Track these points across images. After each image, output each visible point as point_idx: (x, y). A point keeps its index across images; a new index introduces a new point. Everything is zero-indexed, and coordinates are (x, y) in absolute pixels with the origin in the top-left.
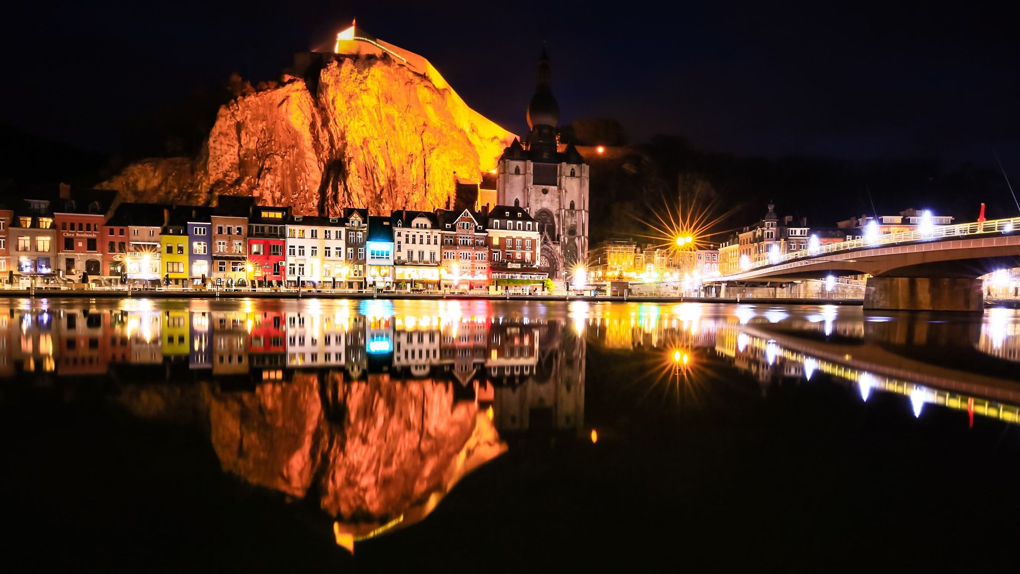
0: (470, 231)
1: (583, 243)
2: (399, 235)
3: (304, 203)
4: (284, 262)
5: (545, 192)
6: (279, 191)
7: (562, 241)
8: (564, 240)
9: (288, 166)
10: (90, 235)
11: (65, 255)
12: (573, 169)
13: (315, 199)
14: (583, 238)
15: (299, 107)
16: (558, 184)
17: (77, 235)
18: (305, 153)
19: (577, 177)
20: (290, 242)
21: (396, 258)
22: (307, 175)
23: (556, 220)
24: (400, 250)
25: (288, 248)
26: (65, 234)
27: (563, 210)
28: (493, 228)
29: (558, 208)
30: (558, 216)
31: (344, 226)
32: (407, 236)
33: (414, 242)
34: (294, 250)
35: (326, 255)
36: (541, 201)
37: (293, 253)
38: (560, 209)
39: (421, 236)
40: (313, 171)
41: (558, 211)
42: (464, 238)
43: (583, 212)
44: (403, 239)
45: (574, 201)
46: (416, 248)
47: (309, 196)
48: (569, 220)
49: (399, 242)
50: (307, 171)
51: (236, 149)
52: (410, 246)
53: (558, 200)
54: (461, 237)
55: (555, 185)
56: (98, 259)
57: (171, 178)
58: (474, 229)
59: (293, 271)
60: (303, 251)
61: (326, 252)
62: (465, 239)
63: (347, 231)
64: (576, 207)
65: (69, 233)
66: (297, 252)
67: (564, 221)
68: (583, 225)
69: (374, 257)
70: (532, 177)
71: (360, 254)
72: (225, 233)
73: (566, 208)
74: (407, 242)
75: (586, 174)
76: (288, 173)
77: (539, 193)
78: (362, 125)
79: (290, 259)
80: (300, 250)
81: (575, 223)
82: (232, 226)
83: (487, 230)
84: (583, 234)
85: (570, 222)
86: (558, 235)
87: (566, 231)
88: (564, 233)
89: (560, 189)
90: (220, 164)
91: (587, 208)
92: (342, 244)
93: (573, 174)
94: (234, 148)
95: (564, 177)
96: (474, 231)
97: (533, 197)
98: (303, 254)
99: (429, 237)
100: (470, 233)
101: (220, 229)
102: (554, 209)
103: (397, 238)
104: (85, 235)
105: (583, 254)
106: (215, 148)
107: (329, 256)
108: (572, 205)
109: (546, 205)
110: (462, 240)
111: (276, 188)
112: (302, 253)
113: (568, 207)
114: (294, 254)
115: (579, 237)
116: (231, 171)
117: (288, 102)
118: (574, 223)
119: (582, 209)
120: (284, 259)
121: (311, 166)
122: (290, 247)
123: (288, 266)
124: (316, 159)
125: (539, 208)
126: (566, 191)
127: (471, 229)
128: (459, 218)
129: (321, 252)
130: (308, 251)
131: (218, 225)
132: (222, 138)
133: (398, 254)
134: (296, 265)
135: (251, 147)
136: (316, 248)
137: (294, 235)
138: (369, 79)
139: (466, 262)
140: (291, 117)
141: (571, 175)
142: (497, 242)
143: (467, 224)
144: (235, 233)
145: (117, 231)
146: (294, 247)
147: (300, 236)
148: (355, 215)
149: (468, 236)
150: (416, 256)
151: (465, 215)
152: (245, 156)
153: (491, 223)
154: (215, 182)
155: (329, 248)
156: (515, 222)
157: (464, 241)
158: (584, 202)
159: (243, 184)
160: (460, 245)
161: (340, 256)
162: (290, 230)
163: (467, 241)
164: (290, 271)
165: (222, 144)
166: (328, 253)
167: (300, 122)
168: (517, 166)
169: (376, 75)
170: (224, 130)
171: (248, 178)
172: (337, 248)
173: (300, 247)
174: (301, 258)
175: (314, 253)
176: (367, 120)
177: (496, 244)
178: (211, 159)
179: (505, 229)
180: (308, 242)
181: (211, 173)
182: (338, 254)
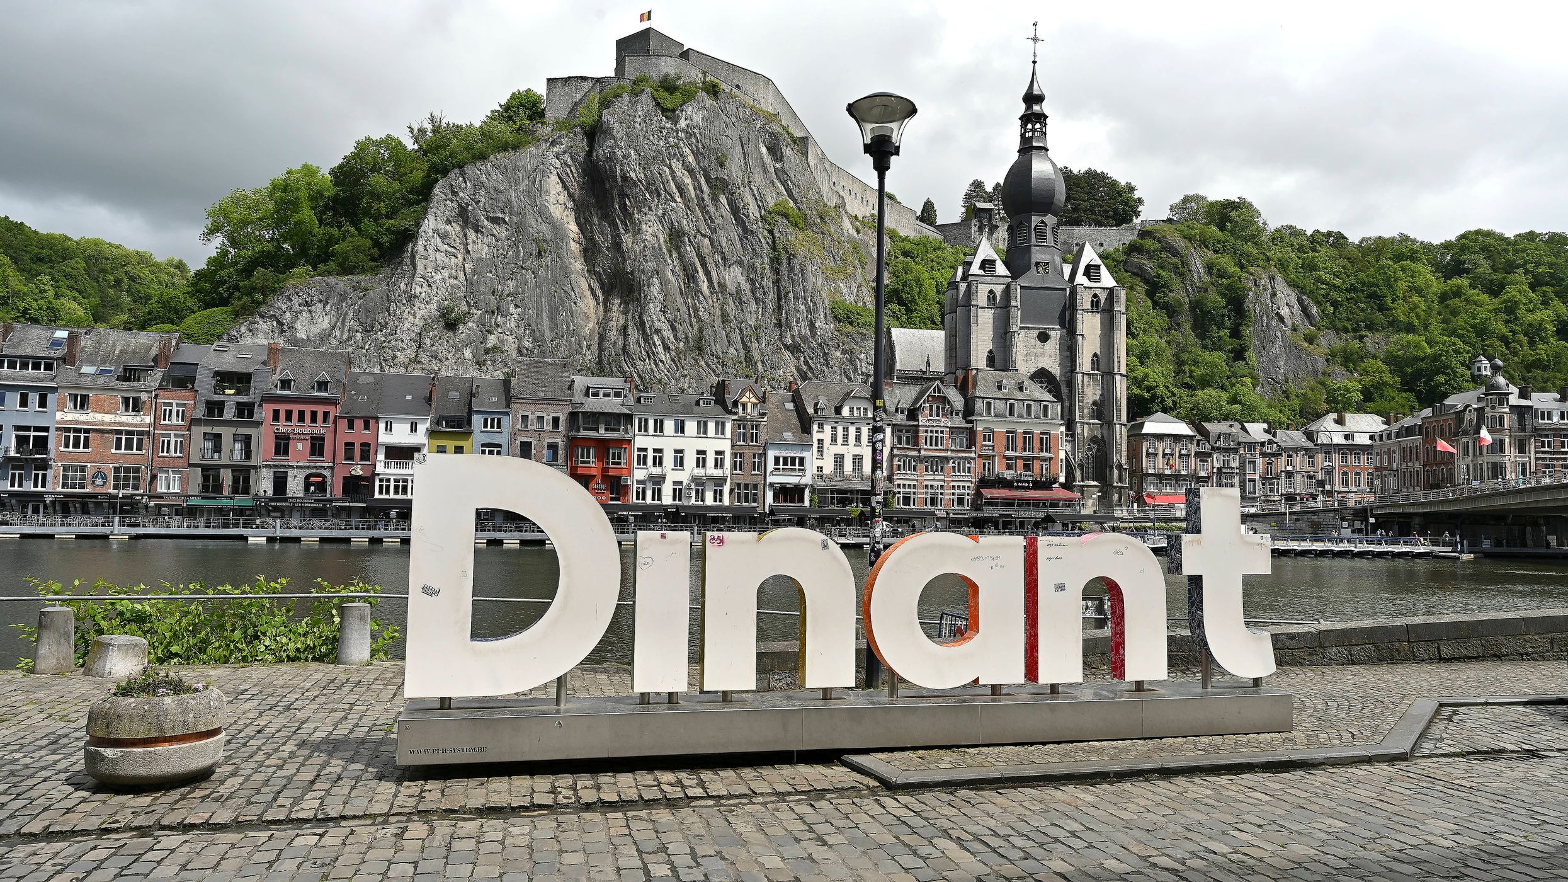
0: (943, 419)
1: (1118, 436)
2: (821, 426)
4: (628, 480)
5: (1043, 338)
6: (529, 336)
8: (1083, 430)
9: (544, 288)
10: (315, 431)
11: (274, 466)
12: (1096, 298)
14: (1117, 426)
15: (560, 178)
16: (1068, 326)
17: (296, 430)
18: (570, 264)
19: (1105, 312)
20: (640, 441)
21: (815, 471)
22: (572, 305)
23: (1066, 391)
24: (822, 456)
25: (636, 453)
26: (277, 430)
27: (1079, 373)
28: (981, 415)
29: (1069, 370)
30: (1071, 385)
31: (729, 413)
32: (834, 430)
33: (846, 439)
34: (645, 457)
35: (698, 465)
36: (1036, 355)
37: (643, 460)
38: (1074, 372)
39: (858, 430)
40: (581, 296)
41: (1069, 376)
42: (932, 431)
43: (1116, 377)
44: (826, 436)
45: (1099, 356)
46: (849, 453)
48: (1089, 391)
49: (821, 441)
50: (573, 296)
51: (460, 260)
52: (839, 449)
53: (1069, 355)
54: (926, 431)
55: (1064, 327)
56: (325, 473)
57: (351, 314)
58: (949, 416)
59: (641, 494)
60: (661, 458)
61: (698, 459)
62: (930, 434)
63: (736, 425)
64: (1104, 368)
65: (284, 427)
66: (650, 461)
67: (1083, 396)
68: (1118, 402)
69: (779, 470)
70: (1022, 312)
71: (754, 462)
72: (533, 426)
73: (1085, 370)
74: (834, 439)
75: (1121, 306)
77: (1032, 343)
79: (639, 474)
80: (655, 457)
81: (1101, 398)
82: (544, 414)
83: (973, 418)
84: (1118, 419)
85: (1091, 395)
86: (1069, 419)
87: (1085, 412)
88: (1083, 417)
90: (434, 288)
91: (1123, 369)
92: (725, 445)
93: (1095, 304)
94: (456, 258)
95: (1082, 312)
97: (1021, 349)
98: (661, 464)
100: (942, 425)
101: (526, 419)
102: (1061, 371)
103: (816, 436)
104: (308, 431)
105: (1117, 457)
106: (426, 258)
107: (704, 466)
108: (1096, 364)
109: (1044, 362)
111: (525, 331)
112: (658, 462)
113: (1088, 367)
114: (645, 463)
115: (1110, 424)
116: (452, 301)
117: (544, 171)
118: (1099, 398)
119: (1116, 371)
120: (630, 473)
121: (578, 286)
122: (640, 450)
123: (635, 486)
124: (585, 273)
125: (1032, 370)
126: (1084, 338)
127: (944, 416)
128: (925, 396)
129: (690, 460)
130: (668, 459)
131: (521, 413)
132: (439, 239)
133: (820, 463)
134: (647, 483)
135: (484, 256)
136: (682, 451)
137: (646, 430)
138: (683, 123)
139: (937, 478)
140: (547, 198)
141: (1092, 306)
142: (989, 441)
143: (938, 408)
144: (548, 427)
145: (359, 424)
146: (645, 450)
147: (655, 431)
148: (747, 394)
149: (940, 429)
150: (848, 467)
151: (935, 392)
152: (474, 272)
153: (979, 405)
154: (425, 320)
155: (704, 452)
156: (1021, 403)
157: (931, 437)
158: (1118, 357)
159: (470, 324)
160: (925, 447)
161: (722, 466)
162: (640, 421)
163: (937, 437)
164: (638, 493)
165: (437, 250)
166: (701, 462)
167: (560, 208)
168: (991, 292)
169: (695, 117)
170: (442, 227)
171: (480, 312)
172: (718, 453)
173: (655, 450)
174: (656, 471)
175: (679, 462)
176: (679, 200)
177: (987, 443)
178: (418, 279)
179: (1004, 416)
180: (668, 443)
181: (416, 302)
182: (718, 463)
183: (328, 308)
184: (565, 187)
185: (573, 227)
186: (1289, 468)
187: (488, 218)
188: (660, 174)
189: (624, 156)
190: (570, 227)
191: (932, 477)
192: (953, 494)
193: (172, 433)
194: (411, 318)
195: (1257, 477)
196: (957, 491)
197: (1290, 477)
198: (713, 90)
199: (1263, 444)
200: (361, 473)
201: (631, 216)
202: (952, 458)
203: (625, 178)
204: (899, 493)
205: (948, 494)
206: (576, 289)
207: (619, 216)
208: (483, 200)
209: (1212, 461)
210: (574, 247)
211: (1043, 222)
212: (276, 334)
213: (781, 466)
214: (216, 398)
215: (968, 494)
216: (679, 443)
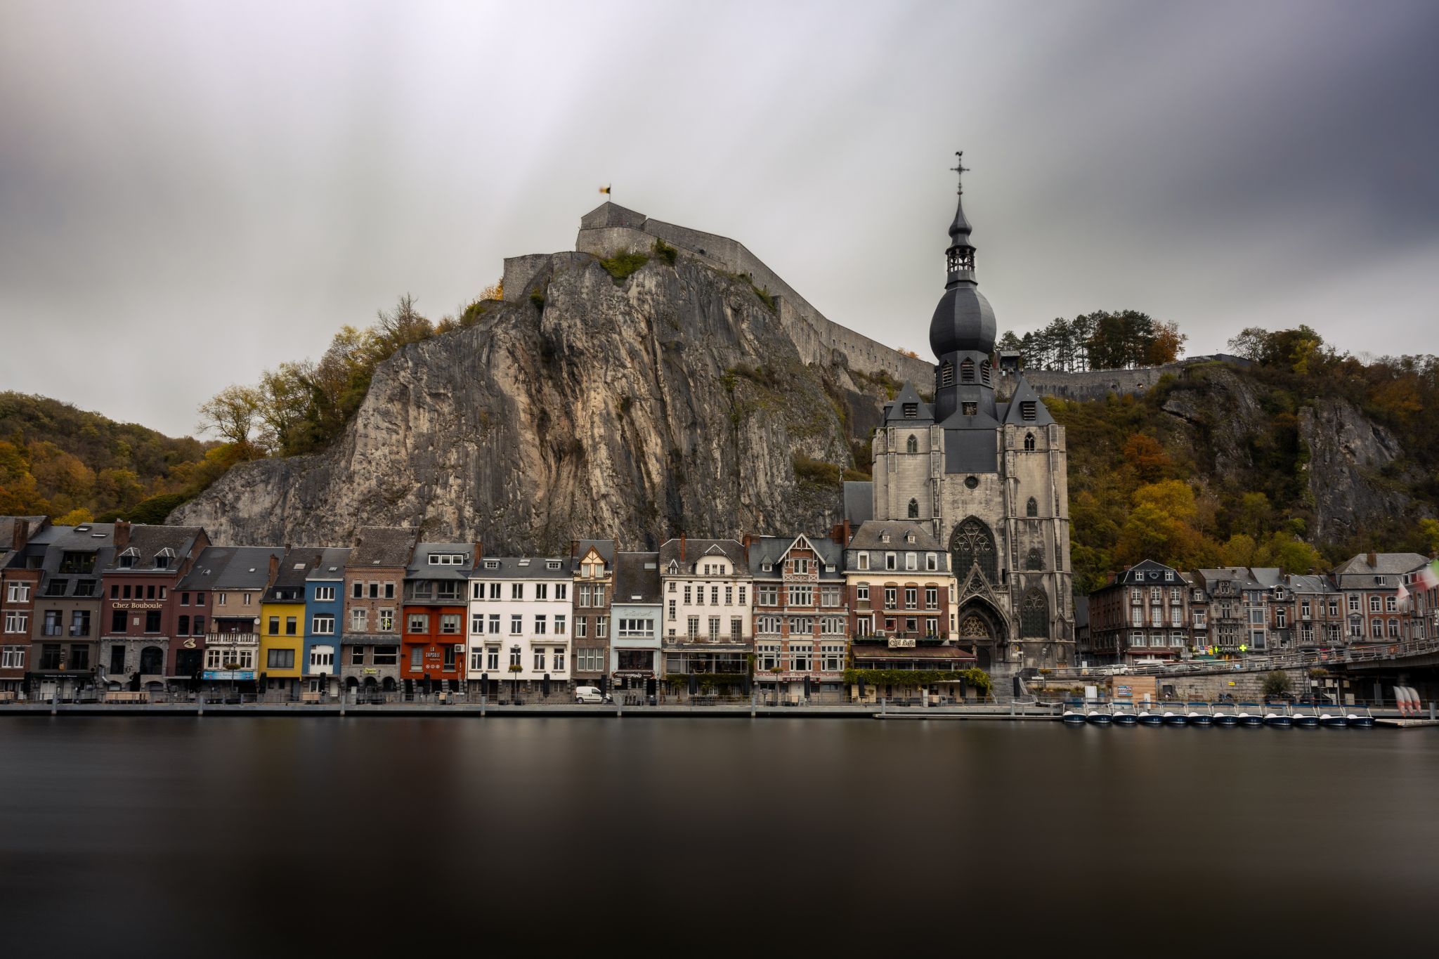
0: (811, 575)
1: (1059, 587)
2: (673, 586)
3: (514, 525)
4: (463, 646)
5: (972, 483)
6: (470, 506)
7: (1013, 582)
8: (1018, 581)
9: (488, 459)
10: (152, 606)
11: (112, 640)
12: (1029, 435)
13: (534, 516)
14: (1058, 576)
15: (509, 352)
16: (999, 469)
17: (134, 605)
18: (520, 434)
19: (1041, 451)
20: (475, 607)
21: (666, 634)
22: (521, 473)
23: (998, 539)
24: (674, 617)
25: (472, 619)
26: (116, 605)
27: (1012, 521)
28: (855, 569)
29: (1001, 516)
30: (1003, 532)
31: (571, 574)
32: (688, 589)
33: (700, 599)
34: (481, 623)
35: (537, 631)
36: (964, 502)
37: (478, 627)
38: (1006, 519)
39: (715, 589)
40: (531, 465)
41: (1002, 522)
42: (797, 589)
43: (1057, 522)
44: (679, 596)
45: (1037, 499)
46: (704, 613)
47: (523, 511)
48: (1026, 539)
49: (673, 602)
50: (522, 465)
51: (401, 436)
52: (693, 609)
53: (1000, 499)
54: (792, 589)
55: (993, 470)
56: (161, 646)
57: (292, 491)
58: (818, 571)
59: (477, 663)
60: (498, 624)
61: (537, 624)
62: (801, 592)
63: (578, 586)
64: (1041, 512)
65: (122, 602)
66: (486, 627)
67: (1016, 544)
68: (1058, 549)
69: (625, 633)
70: (944, 456)
71: (599, 626)
72: (366, 595)
73: (1019, 515)
74: (687, 599)
75: (1059, 444)
76: (488, 471)
77: (959, 488)
78: (620, 375)
79: (474, 640)
80: (491, 624)
81: (1040, 546)
82: (377, 582)
83: (845, 572)
84: (1059, 567)
85: (1028, 542)
86: (1004, 571)
87: (1021, 561)
88: (1015, 567)
89: (1003, 477)
90: (373, 464)
91: (1064, 513)
92: (566, 608)
93: (1030, 444)
94: (398, 434)
95: (1011, 453)
96: (817, 575)
97: (947, 496)
98: (497, 629)
99: (729, 589)
100: (810, 580)
101: (358, 589)
102: (992, 518)
103: (668, 596)
104: (145, 606)
105: (1060, 611)
106: (366, 436)
107: (543, 631)
108: (1032, 506)
109: (974, 510)
110: (795, 592)
111: (466, 501)
112: (495, 628)
113: (1022, 511)
114: (481, 630)
115: (1051, 574)
116: (392, 475)
117: (492, 346)
118: (1036, 546)
119: (1054, 516)
120: (463, 638)
121: (528, 456)
122: (476, 616)
123: (471, 653)
124: (537, 442)
125: (960, 518)
126: (1016, 481)
127: (812, 571)
128: (789, 550)
129: (529, 625)
130: (506, 624)
131: (355, 582)
132: (379, 417)
133: (669, 625)
134: (483, 650)
135: (425, 431)
136: (519, 617)
137: (482, 596)
138: (634, 292)
139: (804, 638)
140: (496, 372)
141: (1026, 446)
142: (866, 596)
143: (805, 562)
144: (381, 595)
145: (193, 597)
146: (481, 616)
147: (492, 596)
148: (590, 555)
149: (807, 586)
150: (704, 630)
151: (799, 546)
152: (416, 447)
153: (851, 557)
154: (364, 495)
155: (543, 617)
156: (901, 554)
157: (797, 595)
158: (1057, 501)
159: (409, 497)
160: (790, 605)
161: (563, 632)
162: (476, 586)
163: (804, 595)
164: (474, 662)
165: (378, 428)
166: (540, 628)
167: (511, 380)
168: (912, 437)
169: (647, 283)
170: (383, 405)
171: (419, 485)
172: (558, 617)
173: (492, 617)
174: (493, 638)
175: (517, 627)
176: (629, 365)
177: (863, 599)
178: (357, 456)
179: (883, 569)
180: (505, 607)
181: (357, 479)
182: (560, 628)
183: (270, 488)
184: (515, 360)
185: (522, 400)
186: (1306, 618)
187: (430, 395)
188: (608, 341)
189: (569, 327)
190: (520, 399)
191: (798, 638)
192: (824, 656)
193: (17, 611)
194: (350, 494)
195: (1265, 629)
196: (827, 652)
197: (1307, 628)
198: (668, 256)
199: (1271, 591)
200: (194, 646)
201: (579, 383)
202: (820, 616)
203: (571, 347)
204: (761, 655)
205: (818, 656)
206: (525, 459)
207: (569, 386)
208: (425, 377)
209: (1209, 612)
210: (523, 417)
211: (968, 359)
212: (219, 515)
213: (627, 630)
214: (60, 576)
215: (841, 656)
216: (517, 608)
